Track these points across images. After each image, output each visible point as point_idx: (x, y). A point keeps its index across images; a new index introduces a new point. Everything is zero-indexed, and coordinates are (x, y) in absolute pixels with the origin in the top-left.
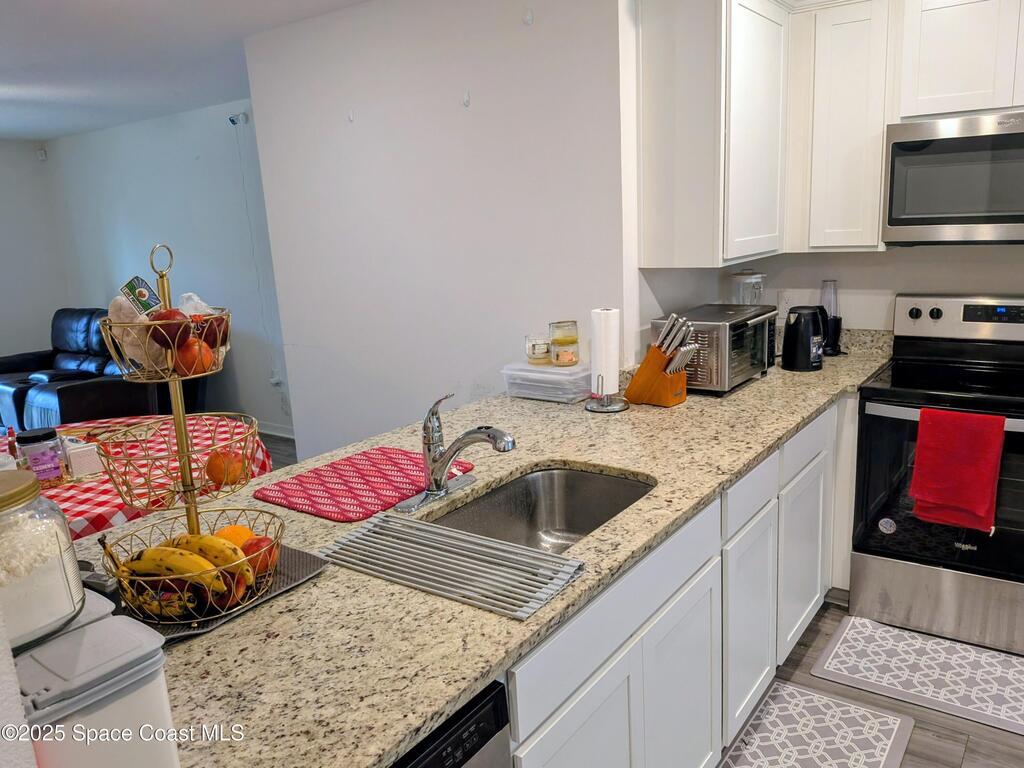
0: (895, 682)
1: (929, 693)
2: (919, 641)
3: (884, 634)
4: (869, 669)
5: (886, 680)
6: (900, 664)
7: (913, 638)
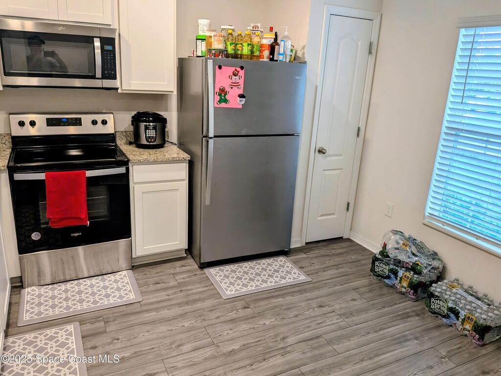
0: (62, 310)
1: (79, 307)
2: (63, 287)
3: (45, 290)
4: (46, 310)
5: (57, 311)
6: (59, 301)
7: (59, 286)
